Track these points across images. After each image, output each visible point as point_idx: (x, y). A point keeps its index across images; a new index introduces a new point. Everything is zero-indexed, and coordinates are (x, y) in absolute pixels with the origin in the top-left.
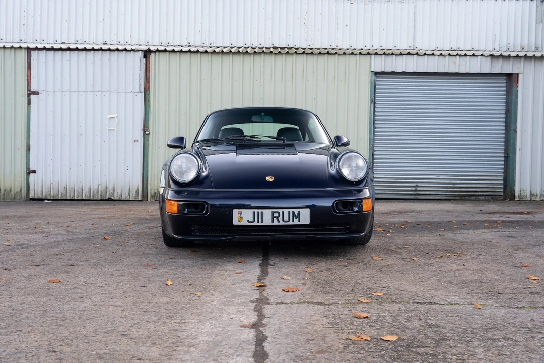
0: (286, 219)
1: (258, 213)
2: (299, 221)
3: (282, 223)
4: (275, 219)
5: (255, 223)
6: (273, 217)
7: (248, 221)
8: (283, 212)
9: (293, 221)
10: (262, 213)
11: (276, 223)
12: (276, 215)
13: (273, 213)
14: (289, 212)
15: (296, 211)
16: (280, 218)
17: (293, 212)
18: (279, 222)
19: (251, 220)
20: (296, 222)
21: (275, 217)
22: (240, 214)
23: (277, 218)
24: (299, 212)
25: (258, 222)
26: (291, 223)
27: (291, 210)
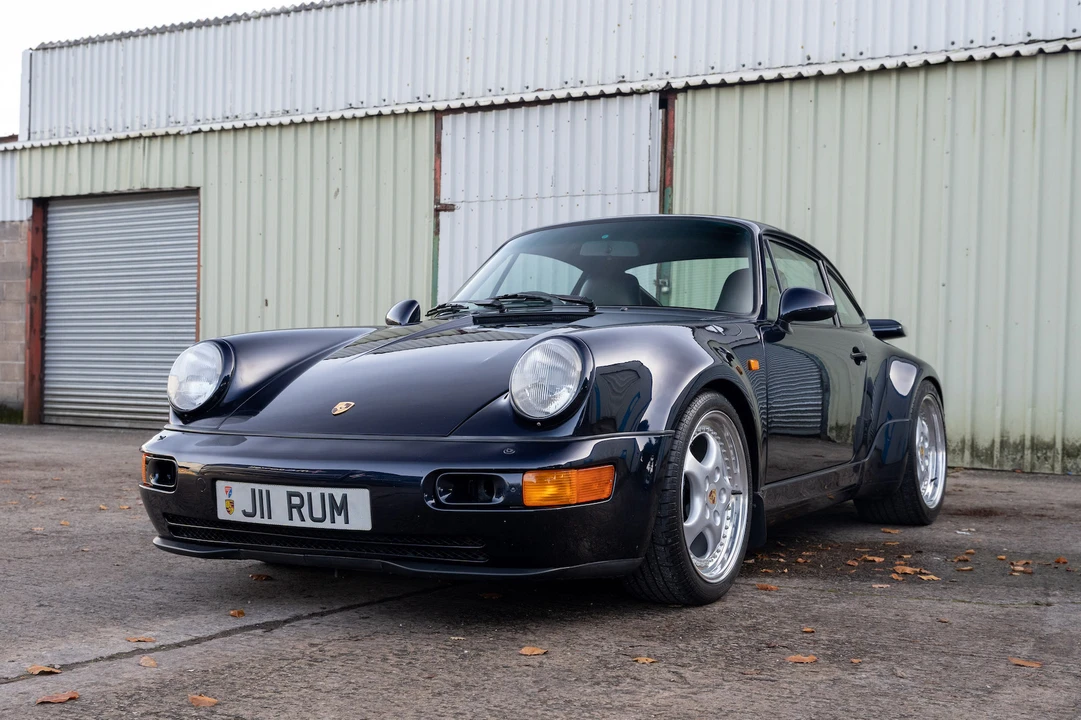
0: (318, 514)
1: (261, 492)
2: (347, 522)
3: (309, 524)
4: (295, 511)
5: (257, 520)
6: (291, 507)
7: (245, 514)
8: (310, 495)
9: (333, 521)
10: (268, 492)
11: (297, 523)
12: (296, 500)
13: (290, 495)
14: (323, 495)
15: (338, 493)
16: (305, 510)
17: (332, 497)
18: (303, 520)
19: (249, 510)
20: (339, 524)
21: (295, 506)
22: (229, 492)
23: (299, 507)
24: (345, 497)
25: (263, 517)
26: (327, 525)
27: (327, 491)
